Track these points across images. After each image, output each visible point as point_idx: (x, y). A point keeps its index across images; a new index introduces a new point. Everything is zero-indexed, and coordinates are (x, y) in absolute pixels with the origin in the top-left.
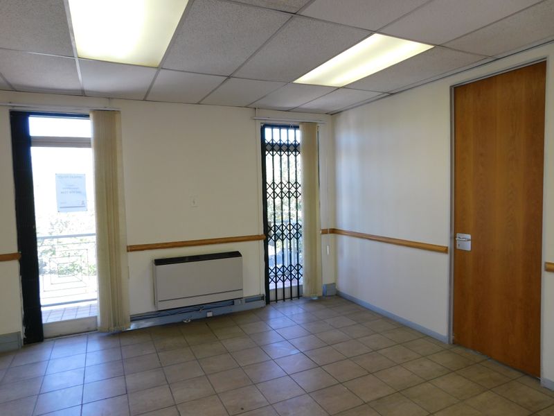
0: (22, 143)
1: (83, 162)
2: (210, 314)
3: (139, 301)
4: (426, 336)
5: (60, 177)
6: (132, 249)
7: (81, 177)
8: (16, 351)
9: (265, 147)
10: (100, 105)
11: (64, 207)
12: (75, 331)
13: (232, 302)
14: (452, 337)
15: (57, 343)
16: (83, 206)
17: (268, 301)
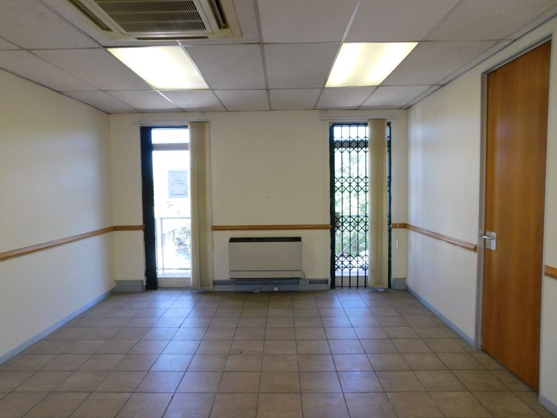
2: (276, 289)
3: (221, 271)
4: (459, 337)
5: (171, 173)
6: (215, 228)
7: (184, 172)
9: (333, 145)
11: (173, 194)
12: (177, 286)
13: (296, 280)
16: (185, 194)
17: (333, 286)
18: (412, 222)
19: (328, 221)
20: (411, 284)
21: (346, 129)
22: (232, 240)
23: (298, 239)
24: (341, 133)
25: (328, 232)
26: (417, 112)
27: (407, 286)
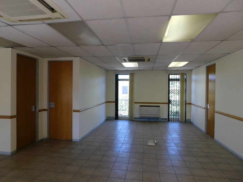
0: (117, 80)
1: (127, 84)
2: (152, 120)
3: (137, 115)
5: (123, 87)
6: (136, 103)
7: (127, 87)
8: (114, 120)
9: (169, 80)
10: (131, 72)
11: (123, 93)
12: (124, 119)
13: (158, 118)
14: (206, 132)
15: (121, 120)
16: (127, 93)
17: (169, 120)
18: (192, 103)
19: (167, 102)
20: (192, 121)
21: (173, 76)
22: (140, 106)
23: (159, 106)
24: (171, 77)
25: (167, 105)
26: (193, 72)
27: (190, 121)
